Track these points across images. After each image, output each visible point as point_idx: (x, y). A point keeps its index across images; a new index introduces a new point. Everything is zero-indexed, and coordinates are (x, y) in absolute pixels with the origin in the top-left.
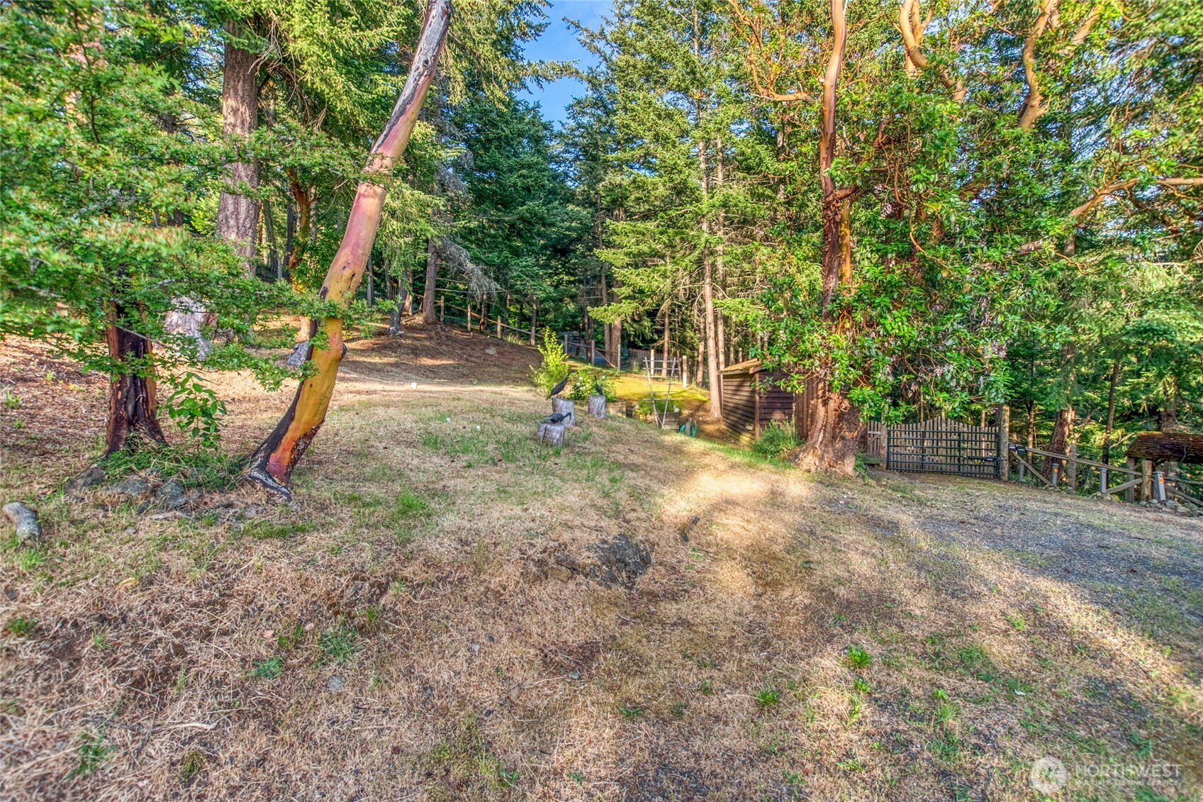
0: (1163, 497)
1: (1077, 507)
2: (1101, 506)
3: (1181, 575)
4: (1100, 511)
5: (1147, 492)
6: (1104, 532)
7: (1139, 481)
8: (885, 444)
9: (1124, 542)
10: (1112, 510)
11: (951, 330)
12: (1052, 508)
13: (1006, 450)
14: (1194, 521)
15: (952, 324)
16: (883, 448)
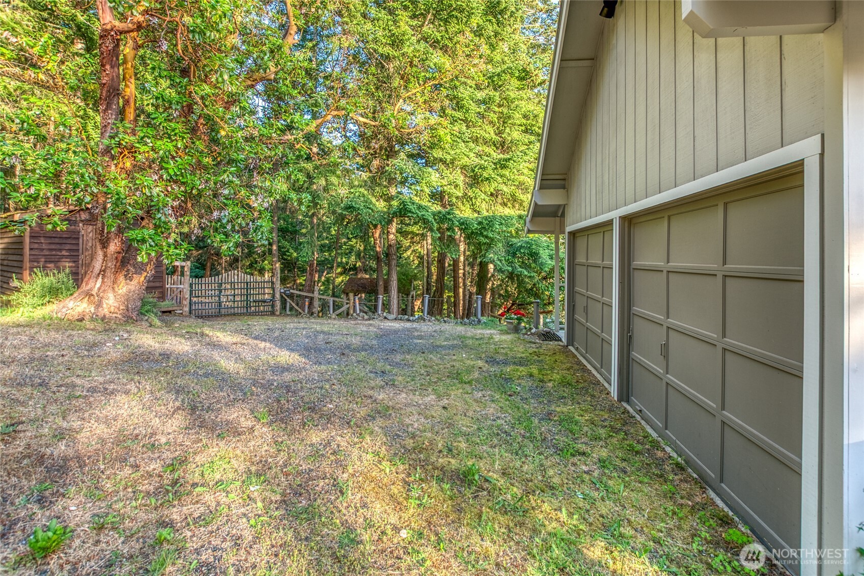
0: (358, 312)
1: (317, 324)
2: (329, 321)
3: (366, 350)
4: (329, 324)
5: (351, 312)
6: (329, 334)
7: (348, 306)
8: (187, 296)
9: (339, 337)
10: (335, 322)
11: (227, 180)
12: (302, 325)
13: (279, 293)
14: (371, 322)
15: (228, 176)
16: (186, 299)
